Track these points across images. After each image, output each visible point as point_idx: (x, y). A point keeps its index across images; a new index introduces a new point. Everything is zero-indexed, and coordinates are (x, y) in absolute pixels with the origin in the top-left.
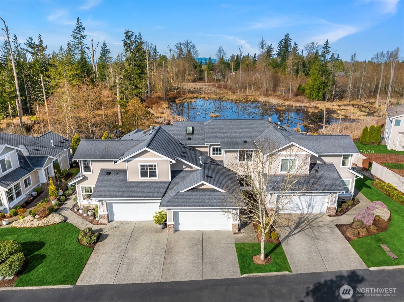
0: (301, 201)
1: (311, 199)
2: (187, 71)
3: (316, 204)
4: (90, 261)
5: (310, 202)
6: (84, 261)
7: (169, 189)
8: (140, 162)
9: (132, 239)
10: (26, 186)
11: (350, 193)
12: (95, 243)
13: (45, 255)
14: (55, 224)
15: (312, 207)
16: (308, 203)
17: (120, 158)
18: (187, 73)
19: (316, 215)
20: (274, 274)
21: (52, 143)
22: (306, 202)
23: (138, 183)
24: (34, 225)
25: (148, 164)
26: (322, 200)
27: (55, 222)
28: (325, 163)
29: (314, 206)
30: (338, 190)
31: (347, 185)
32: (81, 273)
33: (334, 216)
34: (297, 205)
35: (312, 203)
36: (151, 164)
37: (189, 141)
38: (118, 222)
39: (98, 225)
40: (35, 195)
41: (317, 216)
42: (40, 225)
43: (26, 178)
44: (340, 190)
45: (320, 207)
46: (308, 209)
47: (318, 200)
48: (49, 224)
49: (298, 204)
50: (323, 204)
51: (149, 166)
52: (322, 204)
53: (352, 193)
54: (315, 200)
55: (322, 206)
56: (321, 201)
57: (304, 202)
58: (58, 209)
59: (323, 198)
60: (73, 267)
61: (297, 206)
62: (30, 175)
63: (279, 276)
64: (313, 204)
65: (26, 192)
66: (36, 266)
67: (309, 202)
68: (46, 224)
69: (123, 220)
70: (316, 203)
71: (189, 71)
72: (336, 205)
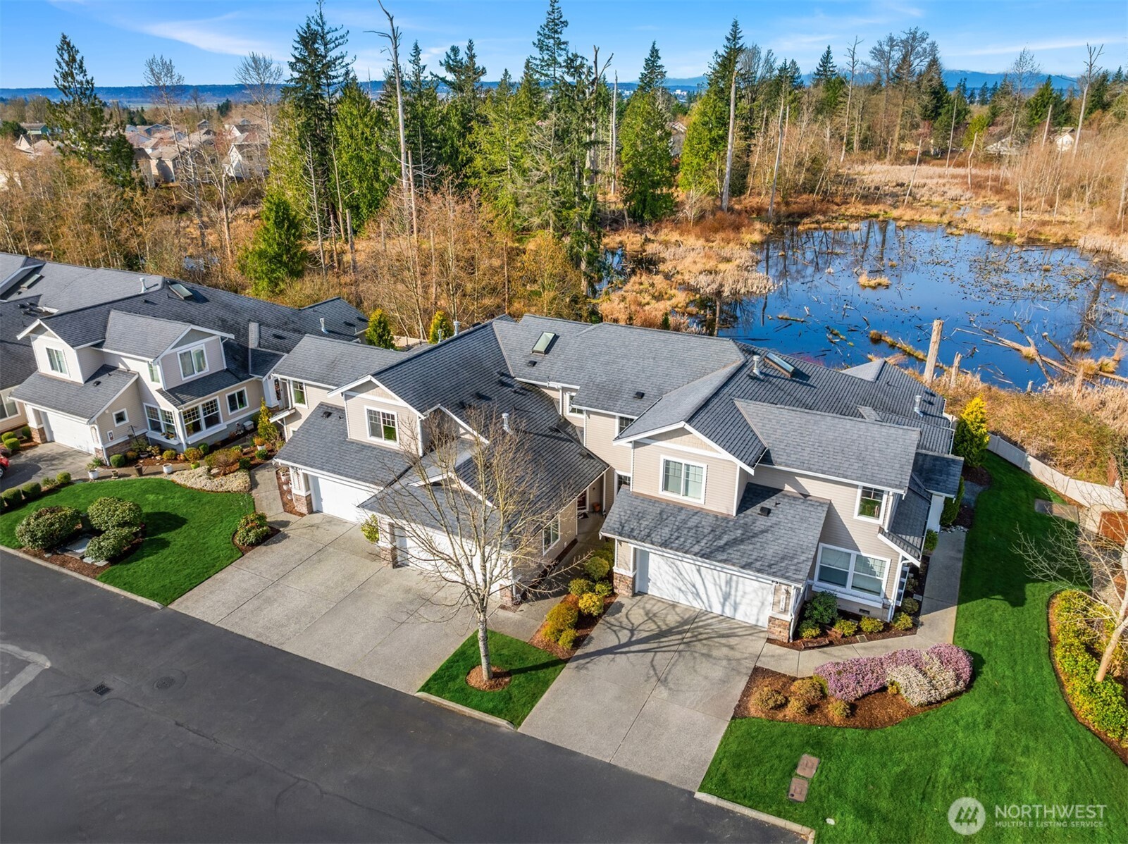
0: (703, 580)
1: (729, 582)
2: (898, 128)
3: (745, 601)
4: (218, 576)
5: (728, 589)
6: (211, 572)
7: (408, 473)
8: (369, 405)
9: (315, 558)
10: (233, 408)
11: (886, 597)
12: (253, 545)
13: (169, 543)
14: (229, 492)
15: (732, 603)
16: (721, 589)
17: (338, 386)
18: (897, 136)
19: (737, 628)
20: (477, 714)
21: (323, 325)
22: (718, 589)
23: (363, 447)
24: (198, 486)
25: (381, 410)
26: (760, 594)
27: (230, 489)
28: (806, 496)
29: (740, 604)
30: (787, 578)
31: (877, 573)
32: (191, 589)
33: (782, 644)
34: (694, 586)
35: (733, 592)
36: (387, 412)
37: (527, 370)
38: (326, 516)
39: (291, 512)
40: (249, 428)
41: (736, 631)
42: (205, 488)
43: (235, 392)
44: (792, 581)
45: (755, 611)
46: (723, 605)
47: (748, 589)
48: (220, 490)
49: (697, 586)
50: (763, 604)
51: (384, 414)
52: (760, 604)
53: (891, 601)
54: (740, 586)
55: (759, 610)
56: (757, 595)
57: (713, 585)
58: (260, 464)
59: (763, 589)
60: (188, 575)
61: (694, 590)
62: (245, 388)
63: (484, 722)
64: (736, 596)
65: (229, 420)
66: (144, 557)
67: (724, 588)
68: (214, 489)
69: (337, 514)
70: (743, 597)
71: (903, 127)
72: (789, 617)
